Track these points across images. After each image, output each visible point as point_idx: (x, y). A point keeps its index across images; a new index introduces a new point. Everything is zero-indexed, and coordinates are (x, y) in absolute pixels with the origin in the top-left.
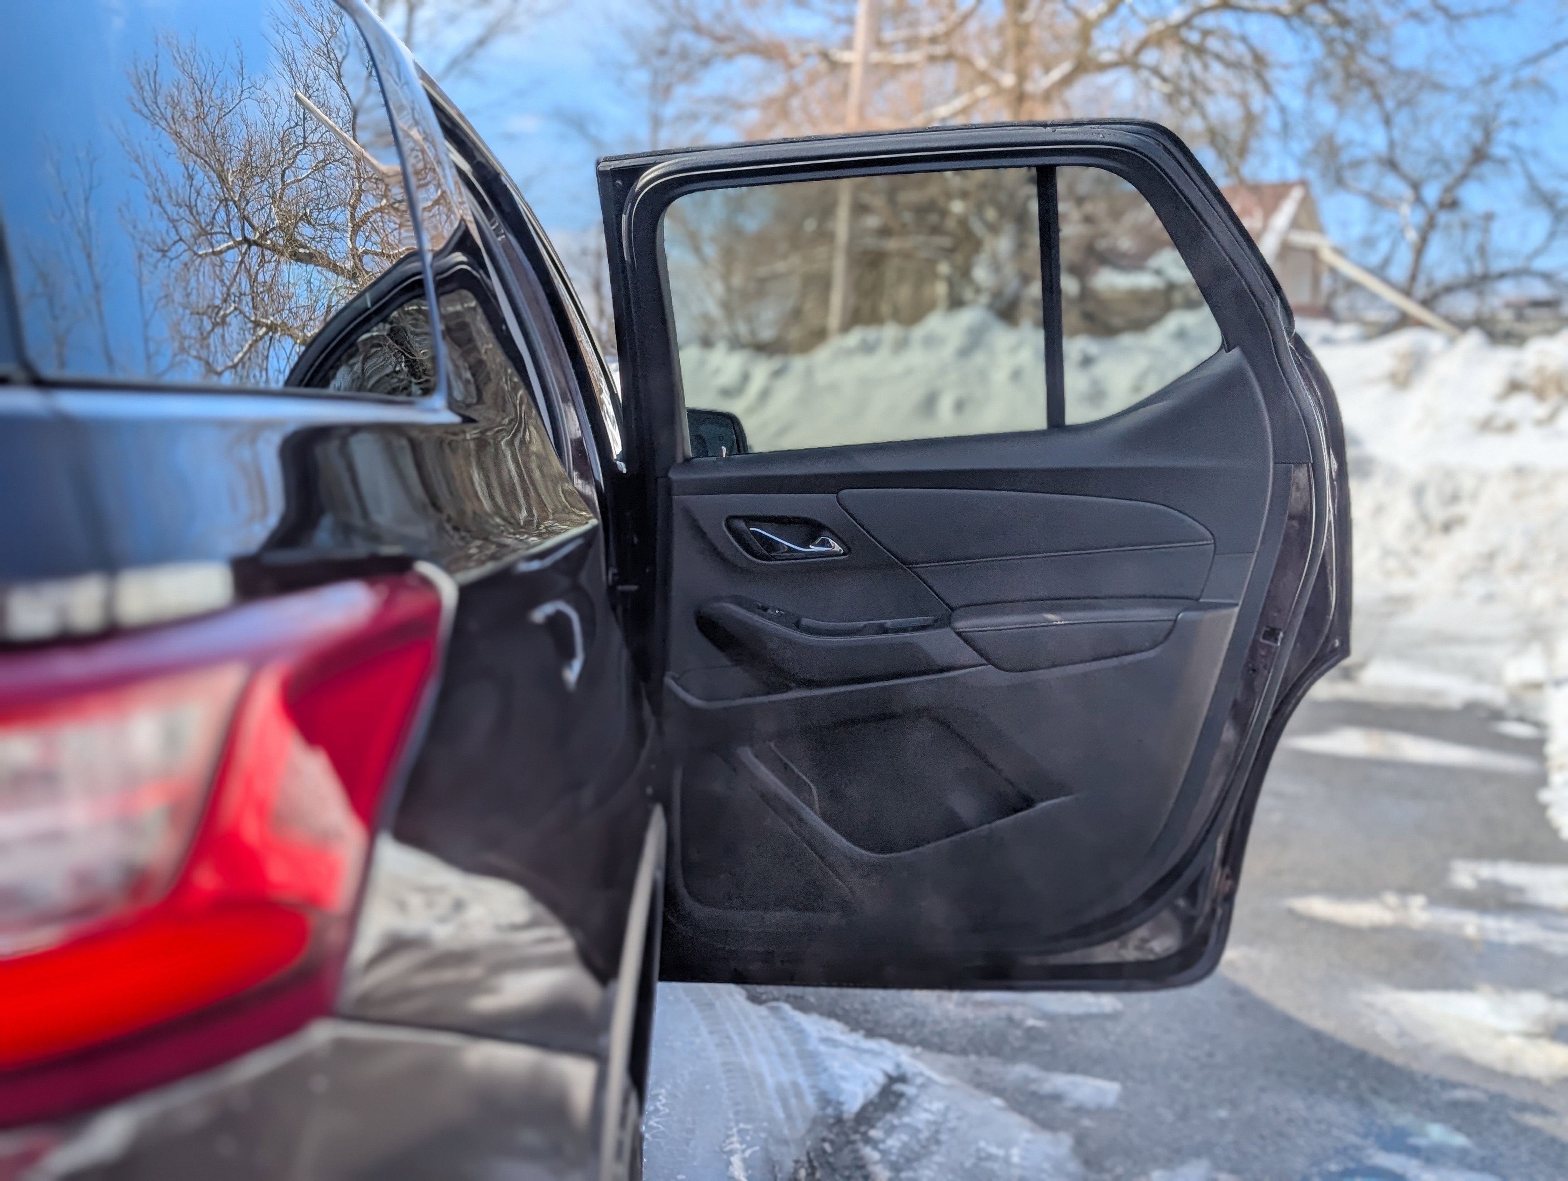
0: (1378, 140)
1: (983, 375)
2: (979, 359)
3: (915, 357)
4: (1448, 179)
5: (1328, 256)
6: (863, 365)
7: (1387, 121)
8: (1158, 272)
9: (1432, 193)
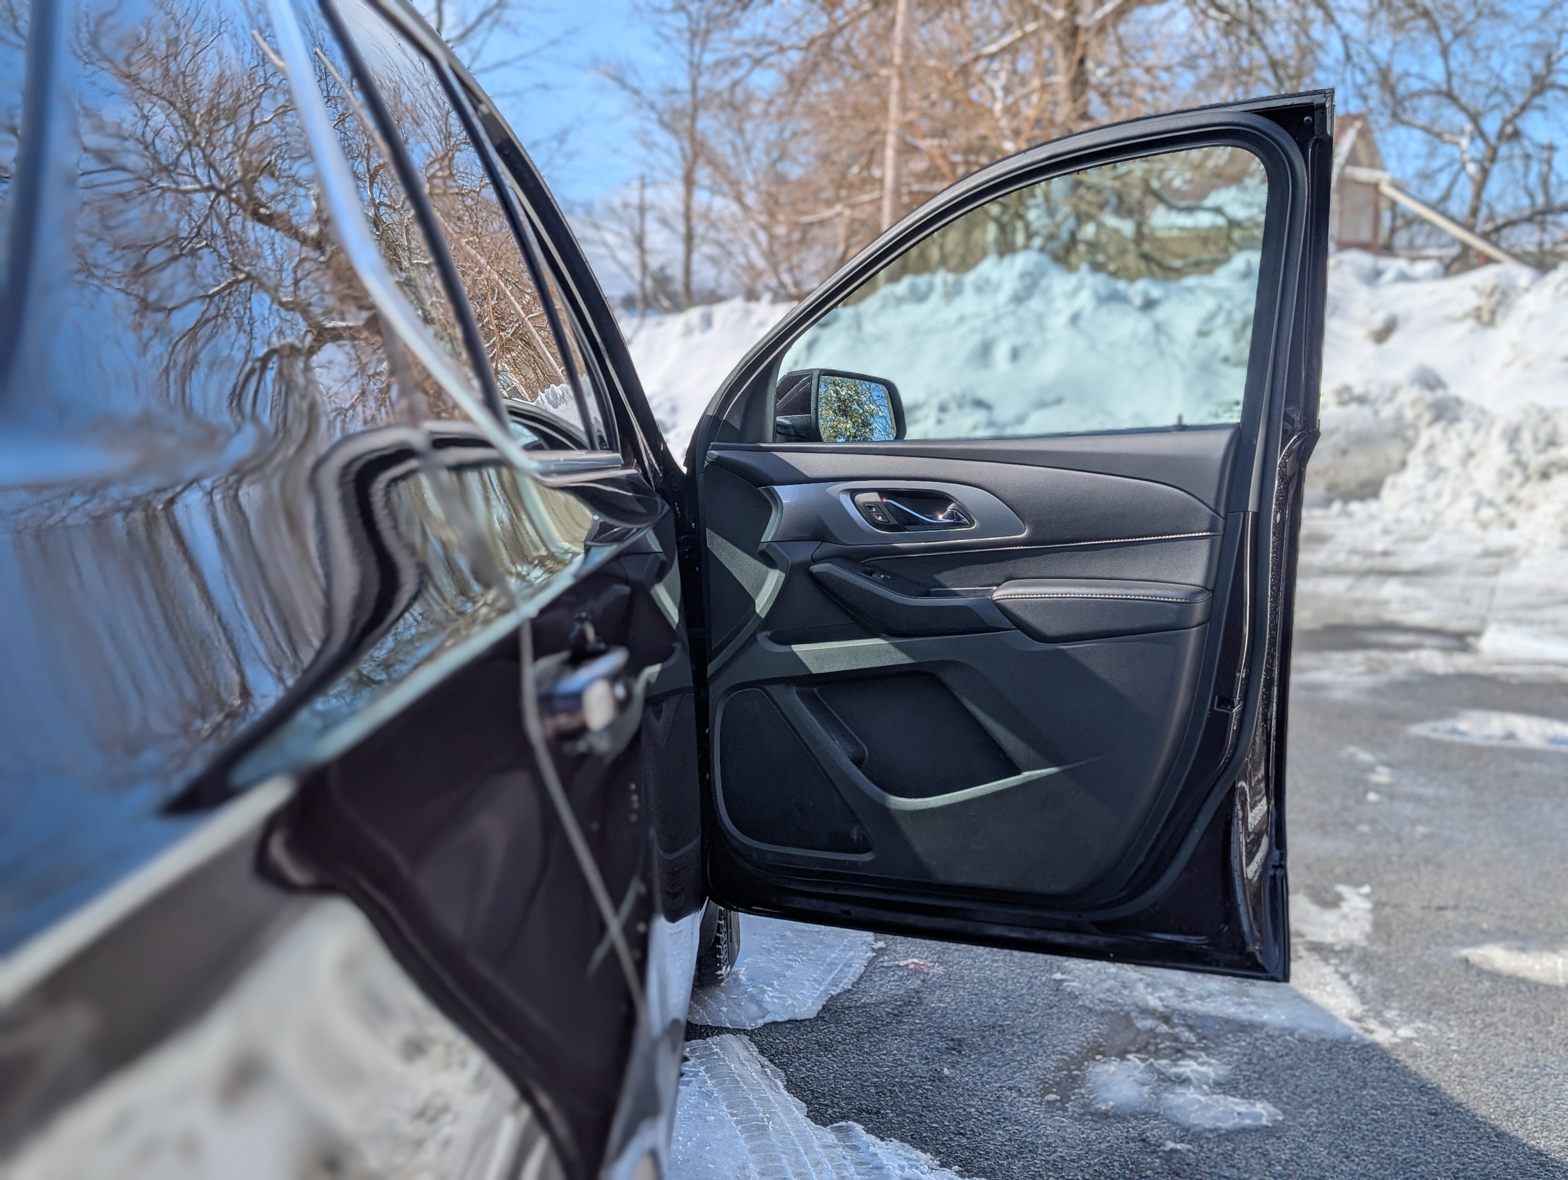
0: (1436, 72)
1: (1040, 322)
2: (1035, 304)
3: (968, 303)
4: (1508, 111)
5: (1387, 190)
6: (913, 313)
7: (1445, 53)
8: (1218, 210)
9: (1491, 125)
